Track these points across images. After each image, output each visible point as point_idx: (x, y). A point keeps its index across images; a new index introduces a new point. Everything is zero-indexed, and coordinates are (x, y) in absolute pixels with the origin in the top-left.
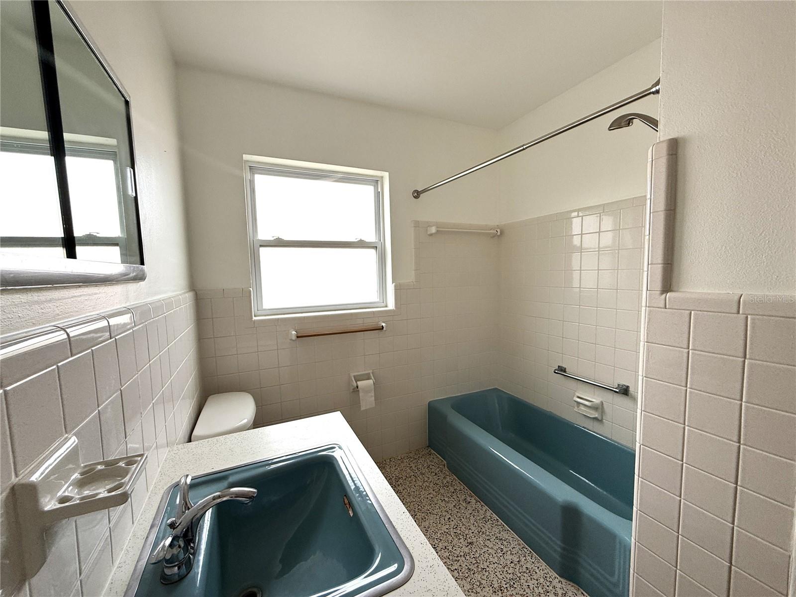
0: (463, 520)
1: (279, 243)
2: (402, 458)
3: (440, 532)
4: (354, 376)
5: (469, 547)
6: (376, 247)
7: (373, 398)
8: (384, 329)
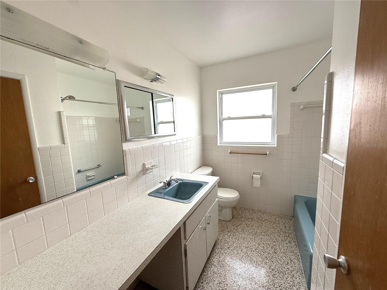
0: (281, 245)
1: (230, 118)
2: (275, 215)
3: (266, 242)
4: (253, 172)
5: (274, 253)
6: (271, 117)
7: (260, 183)
8: (267, 155)
